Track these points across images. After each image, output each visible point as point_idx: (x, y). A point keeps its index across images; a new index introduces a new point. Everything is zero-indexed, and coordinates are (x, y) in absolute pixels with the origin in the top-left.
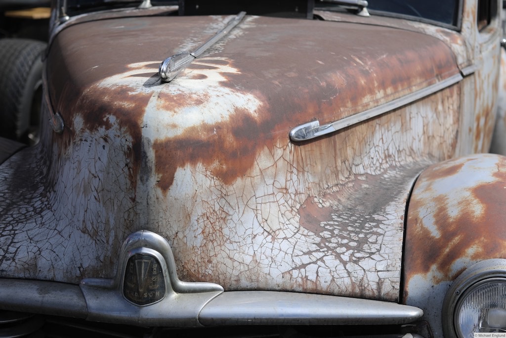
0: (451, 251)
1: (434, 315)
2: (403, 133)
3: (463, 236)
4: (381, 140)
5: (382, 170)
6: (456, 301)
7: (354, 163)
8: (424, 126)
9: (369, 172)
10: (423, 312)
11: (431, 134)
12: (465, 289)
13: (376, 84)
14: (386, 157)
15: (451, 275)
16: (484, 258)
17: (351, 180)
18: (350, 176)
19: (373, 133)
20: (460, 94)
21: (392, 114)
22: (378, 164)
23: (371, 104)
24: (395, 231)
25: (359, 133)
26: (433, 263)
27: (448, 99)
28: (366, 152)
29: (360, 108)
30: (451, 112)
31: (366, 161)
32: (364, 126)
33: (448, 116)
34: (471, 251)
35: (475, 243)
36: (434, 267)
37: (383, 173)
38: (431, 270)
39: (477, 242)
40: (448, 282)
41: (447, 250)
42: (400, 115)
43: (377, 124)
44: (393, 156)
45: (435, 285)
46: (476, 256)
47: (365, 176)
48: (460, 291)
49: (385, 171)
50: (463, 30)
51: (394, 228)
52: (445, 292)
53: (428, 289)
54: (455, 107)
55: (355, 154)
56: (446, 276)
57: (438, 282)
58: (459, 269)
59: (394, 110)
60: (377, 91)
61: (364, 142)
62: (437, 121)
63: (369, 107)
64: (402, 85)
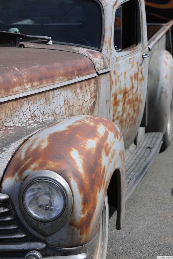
0: (25, 166)
1: (15, 198)
2: (46, 105)
3: (32, 158)
4: (28, 109)
5: (27, 124)
6: (23, 191)
7: (6, 121)
8: (65, 101)
9: (17, 125)
10: (9, 197)
11: (71, 104)
12: (27, 185)
13: (25, 81)
14: (32, 117)
15: (23, 178)
16: (38, 170)
17: (2, 129)
18: (3, 128)
19: (21, 105)
20: (97, 83)
21: (38, 96)
22: (25, 121)
23: (20, 91)
24: (8, 156)
25: (10, 106)
26: (17, 172)
27: (86, 86)
28: (16, 115)
29: (11, 93)
30: (89, 93)
31: (16, 120)
32: (14, 103)
33: (86, 95)
34: (33, 166)
35: (36, 162)
36: (16, 174)
37: (27, 126)
38: (15, 176)
39: (37, 162)
40: (21, 182)
41: (24, 166)
42: (45, 96)
43: (25, 101)
44: (38, 116)
45: (15, 183)
46: (35, 169)
47: (13, 127)
48: (25, 186)
49: (30, 124)
50: (102, 50)
51: (8, 154)
52: (20, 187)
53: (12, 185)
54: (92, 90)
55: (7, 116)
56: (20, 179)
57: (17, 182)
58: (26, 175)
59: (39, 93)
60: (25, 84)
61: (14, 110)
62: (76, 98)
63: (18, 93)
64: (47, 81)
